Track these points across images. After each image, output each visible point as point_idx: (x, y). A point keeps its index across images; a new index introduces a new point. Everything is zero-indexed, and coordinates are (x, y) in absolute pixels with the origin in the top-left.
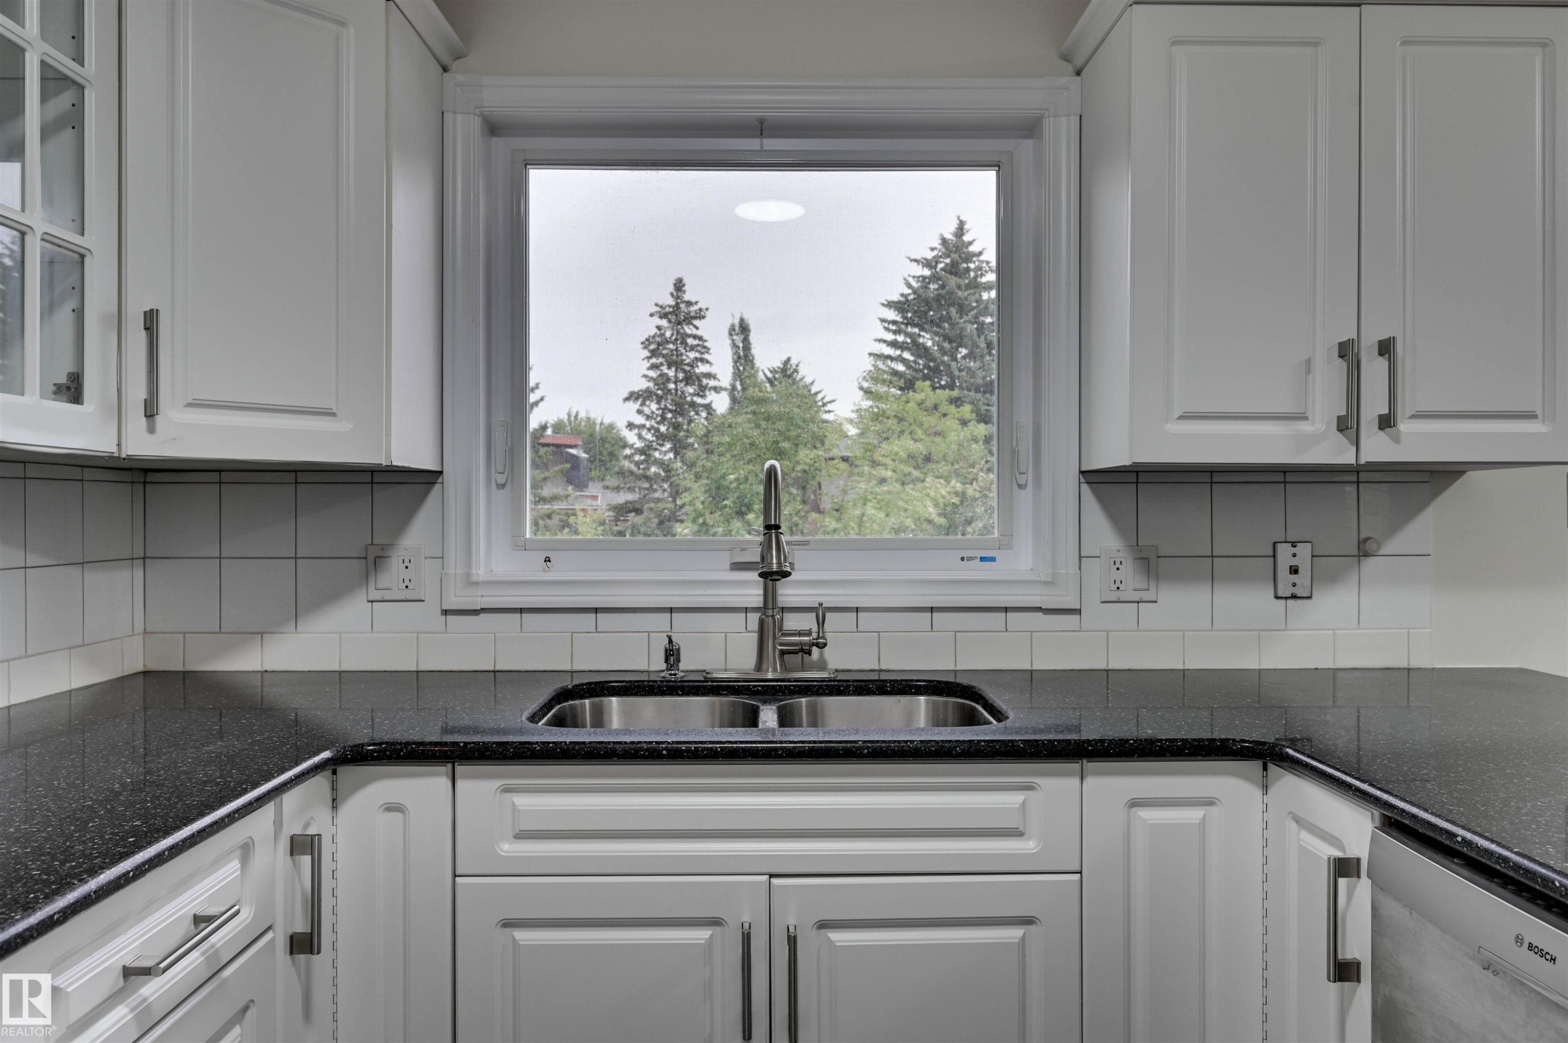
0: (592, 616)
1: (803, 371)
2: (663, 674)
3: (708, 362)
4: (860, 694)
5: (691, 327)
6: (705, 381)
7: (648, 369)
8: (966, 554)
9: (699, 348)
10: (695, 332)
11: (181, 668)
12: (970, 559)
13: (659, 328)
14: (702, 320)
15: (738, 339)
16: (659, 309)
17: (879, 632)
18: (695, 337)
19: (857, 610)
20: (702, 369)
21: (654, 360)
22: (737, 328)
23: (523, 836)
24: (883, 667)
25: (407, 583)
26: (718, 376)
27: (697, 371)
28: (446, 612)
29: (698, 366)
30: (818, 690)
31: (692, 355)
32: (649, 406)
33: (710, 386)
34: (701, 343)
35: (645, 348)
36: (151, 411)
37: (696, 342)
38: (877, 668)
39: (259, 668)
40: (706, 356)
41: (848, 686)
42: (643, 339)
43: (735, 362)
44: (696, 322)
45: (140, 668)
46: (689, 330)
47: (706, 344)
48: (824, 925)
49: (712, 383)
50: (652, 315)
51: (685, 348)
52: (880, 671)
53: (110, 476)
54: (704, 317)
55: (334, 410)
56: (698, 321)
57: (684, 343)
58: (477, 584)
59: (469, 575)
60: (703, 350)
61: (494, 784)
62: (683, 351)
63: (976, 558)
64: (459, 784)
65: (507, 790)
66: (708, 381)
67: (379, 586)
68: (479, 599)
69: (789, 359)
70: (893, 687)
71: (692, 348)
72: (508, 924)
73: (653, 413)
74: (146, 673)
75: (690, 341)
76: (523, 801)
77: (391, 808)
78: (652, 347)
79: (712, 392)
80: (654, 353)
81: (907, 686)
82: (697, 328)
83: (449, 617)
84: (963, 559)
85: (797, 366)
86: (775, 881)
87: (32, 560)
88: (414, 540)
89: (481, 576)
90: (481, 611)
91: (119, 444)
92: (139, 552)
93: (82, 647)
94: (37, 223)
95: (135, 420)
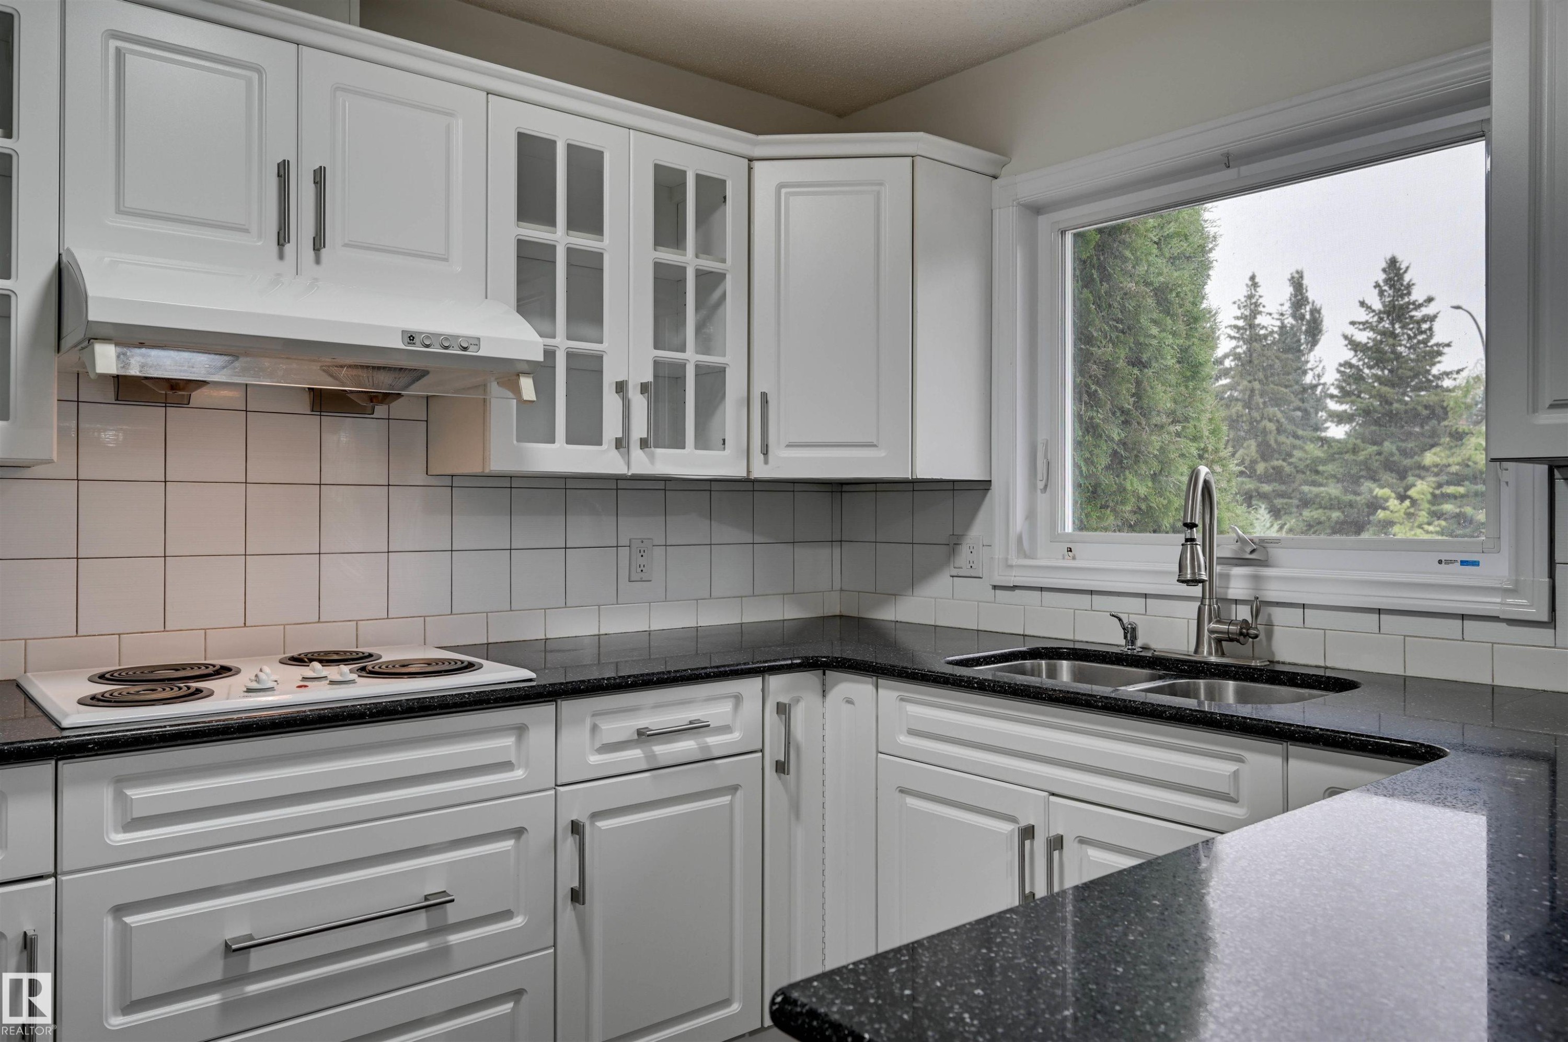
0: (1038, 593)
2: (1122, 649)
4: (1273, 683)
8: (1444, 557)
11: (856, 615)
12: (1448, 562)
17: (1325, 630)
19: (1304, 606)
23: (912, 732)
24: (1329, 665)
25: (972, 564)
28: (995, 587)
30: (1235, 675)
36: (765, 451)
38: (1323, 664)
39: (893, 619)
41: (1261, 675)
45: (838, 613)
48: (1082, 841)
52: (1326, 668)
53: (815, 488)
55: (875, 443)
58: (1011, 566)
59: (1007, 559)
61: (896, 694)
63: (1456, 561)
64: (879, 690)
65: (902, 700)
67: (956, 566)
68: (1013, 578)
70: (1303, 680)
72: (903, 791)
74: (841, 616)
76: (912, 709)
77: (849, 701)
81: (1316, 681)
83: (997, 591)
84: (1440, 562)
86: (1052, 798)
87: (758, 539)
88: (976, 531)
89: (1014, 561)
90: (1015, 588)
91: (749, 472)
92: (837, 537)
93: (793, 594)
94: (691, 357)
95: (757, 457)
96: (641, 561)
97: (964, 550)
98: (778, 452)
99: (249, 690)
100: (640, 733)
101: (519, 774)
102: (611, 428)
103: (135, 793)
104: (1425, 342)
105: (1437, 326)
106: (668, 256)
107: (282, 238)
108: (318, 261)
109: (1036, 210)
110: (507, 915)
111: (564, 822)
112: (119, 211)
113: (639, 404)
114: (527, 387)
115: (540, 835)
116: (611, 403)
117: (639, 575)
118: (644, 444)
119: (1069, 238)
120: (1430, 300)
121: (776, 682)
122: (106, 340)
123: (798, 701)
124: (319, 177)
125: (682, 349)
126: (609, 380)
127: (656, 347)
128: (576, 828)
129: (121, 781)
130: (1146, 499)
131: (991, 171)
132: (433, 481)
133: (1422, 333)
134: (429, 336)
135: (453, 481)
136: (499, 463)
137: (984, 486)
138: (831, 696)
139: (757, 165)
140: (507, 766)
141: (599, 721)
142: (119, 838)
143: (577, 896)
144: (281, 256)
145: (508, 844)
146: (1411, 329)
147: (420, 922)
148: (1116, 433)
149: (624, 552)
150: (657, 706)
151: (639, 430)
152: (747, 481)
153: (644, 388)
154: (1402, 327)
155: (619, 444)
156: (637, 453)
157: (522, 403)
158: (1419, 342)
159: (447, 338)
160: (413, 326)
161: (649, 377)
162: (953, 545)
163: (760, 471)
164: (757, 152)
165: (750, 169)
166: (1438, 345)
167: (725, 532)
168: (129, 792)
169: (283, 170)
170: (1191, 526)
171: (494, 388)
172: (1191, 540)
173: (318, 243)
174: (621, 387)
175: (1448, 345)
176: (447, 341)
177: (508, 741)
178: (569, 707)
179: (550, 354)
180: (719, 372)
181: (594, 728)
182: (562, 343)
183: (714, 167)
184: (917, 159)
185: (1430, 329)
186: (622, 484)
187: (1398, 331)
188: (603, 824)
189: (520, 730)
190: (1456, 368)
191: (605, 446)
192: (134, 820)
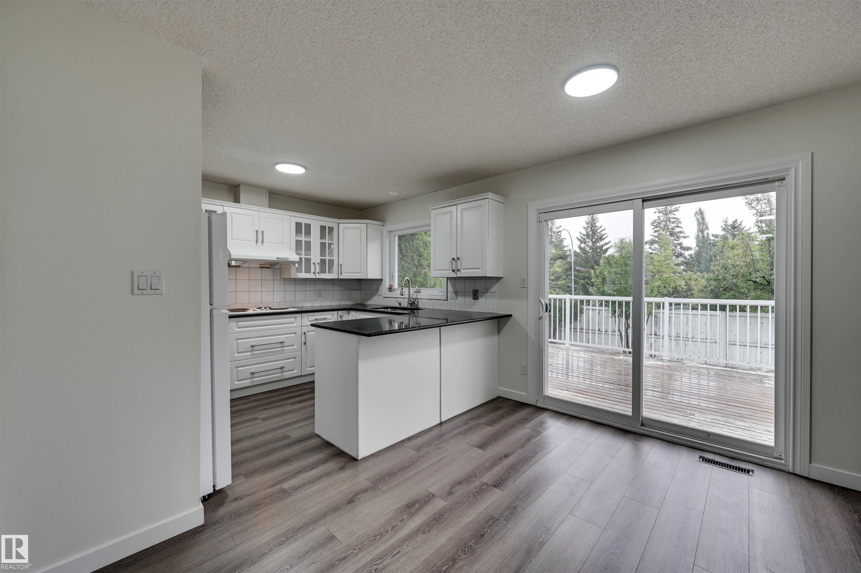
0: (389, 298)
1: (743, 225)
3: (680, 227)
5: (672, 214)
6: (679, 234)
7: (654, 232)
9: (676, 222)
10: (674, 216)
11: (363, 303)
13: (658, 217)
14: (678, 212)
15: (699, 217)
16: (657, 210)
17: (426, 302)
18: (674, 218)
19: (423, 299)
20: (677, 230)
21: (656, 229)
22: (698, 212)
25: (380, 294)
26: (685, 232)
27: (675, 231)
28: (384, 297)
29: (675, 229)
31: (673, 225)
32: (654, 246)
33: (681, 236)
34: (677, 220)
35: (652, 225)
37: (675, 220)
39: (369, 304)
40: (680, 225)
42: (651, 222)
43: (698, 225)
44: (674, 213)
45: (360, 303)
46: (671, 216)
47: (679, 220)
49: (682, 235)
50: (655, 213)
51: (670, 223)
54: (678, 210)
55: (360, 272)
56: (676, 212)
57: (669, 220)
59: (384, 293)
60: (678, 223)
61: (358, 313)
62: (669, 224)
65: (359, 314)
66: (680, 234)
67: (377, 294)
69: (736, 220)
71: (673, 223)
73: (656, 248)
75: (672, 220)
77: (352, 315)
78: (655, 224)
79: (682, 238)
80: (656, 227)
82: (675, 215)
85: (741, 222)
87: (343, 289)
88: (381, 288)
89: (386, 293)
90: (386, 297)
91: (338, 277)
92: (359, 289)
93: (350, 299)
94: (327, 258)
95: (340, 275)
96: (320, 293)
97: (379, 291)
98: (343, 274)
99: (253, 311)
100: (315, 319)
101: (295, 324)
102: (312, 270)
103: (239, 323)
104: (559, 238)
105: (562, 234)
106: (323, 241)
107: (257, 242)
108: (262, 245)
109: (391, 232)
110: (293, 345)
111: (303, 332)
112: (232, 239)
113: (318, 267)
114: (297, 265)
115: (299, 334)
116: (312, 266)
117: (320, 296)
118: (318, 273)
119: (397, 237)
120: (560, 226)
121: (339, 312)
122: (233, 260)
123: (344, 315)
124: (262, 232)
125: (326, 256)
126: (312, 262)
127: (321, 256)
128: (305, 333)
129: (237, 322)
130: (422, 282)
131: (383, 225)
132: (281, 279)
133: (558, 235)
134: (281, 258)
135: (285, 279)
136: (293, 276)
137: (382, 280)
138: (350, 315)
139: (340, 224)
140: (293, 323)
141: (308, 317)
142: (236, 330)
143: (305, 344)
144: (257, 245)
145: (294, 335)
146: (556, 234)
147: (280, 345)
148: (415, 269)
149: (317, 292)
150: (319, 315)
151: (317, 270)
152: (338, 279)
153: (318, 264)
154: (553, 234)
155: (314, 273)
156: (317, 274)
157: (296, 268)
158: (558, 238)
159: (284, 258)
160: (278, 257)
161: (319, 262)
162: (377, 290)
163: (340, 277)
164: (340, 222)
165: (338, 225)
166: (563, 239)
167: (336, 288)
168: (238, 323)
169: (257, 231)
170: (402, 286)
171: (291, 264)
172: (402, 289)
173: (262, 242)
174: (314, 263)
175: (565, 239)
176: (283, 259)
177: (294, 319)
178: (304, 315)
179: (301, 259)
180: (333, 260)
181: (308, 318)
182: (303, 257)
183: (331, 225)
184: (368, 224)
185: (560, 234)
186: (316, 279)
187: (553, 235)
188: (309, 333)
189: (295, 318)
190: (567, 245)
191: (311, 273)
192: (239, 327)
